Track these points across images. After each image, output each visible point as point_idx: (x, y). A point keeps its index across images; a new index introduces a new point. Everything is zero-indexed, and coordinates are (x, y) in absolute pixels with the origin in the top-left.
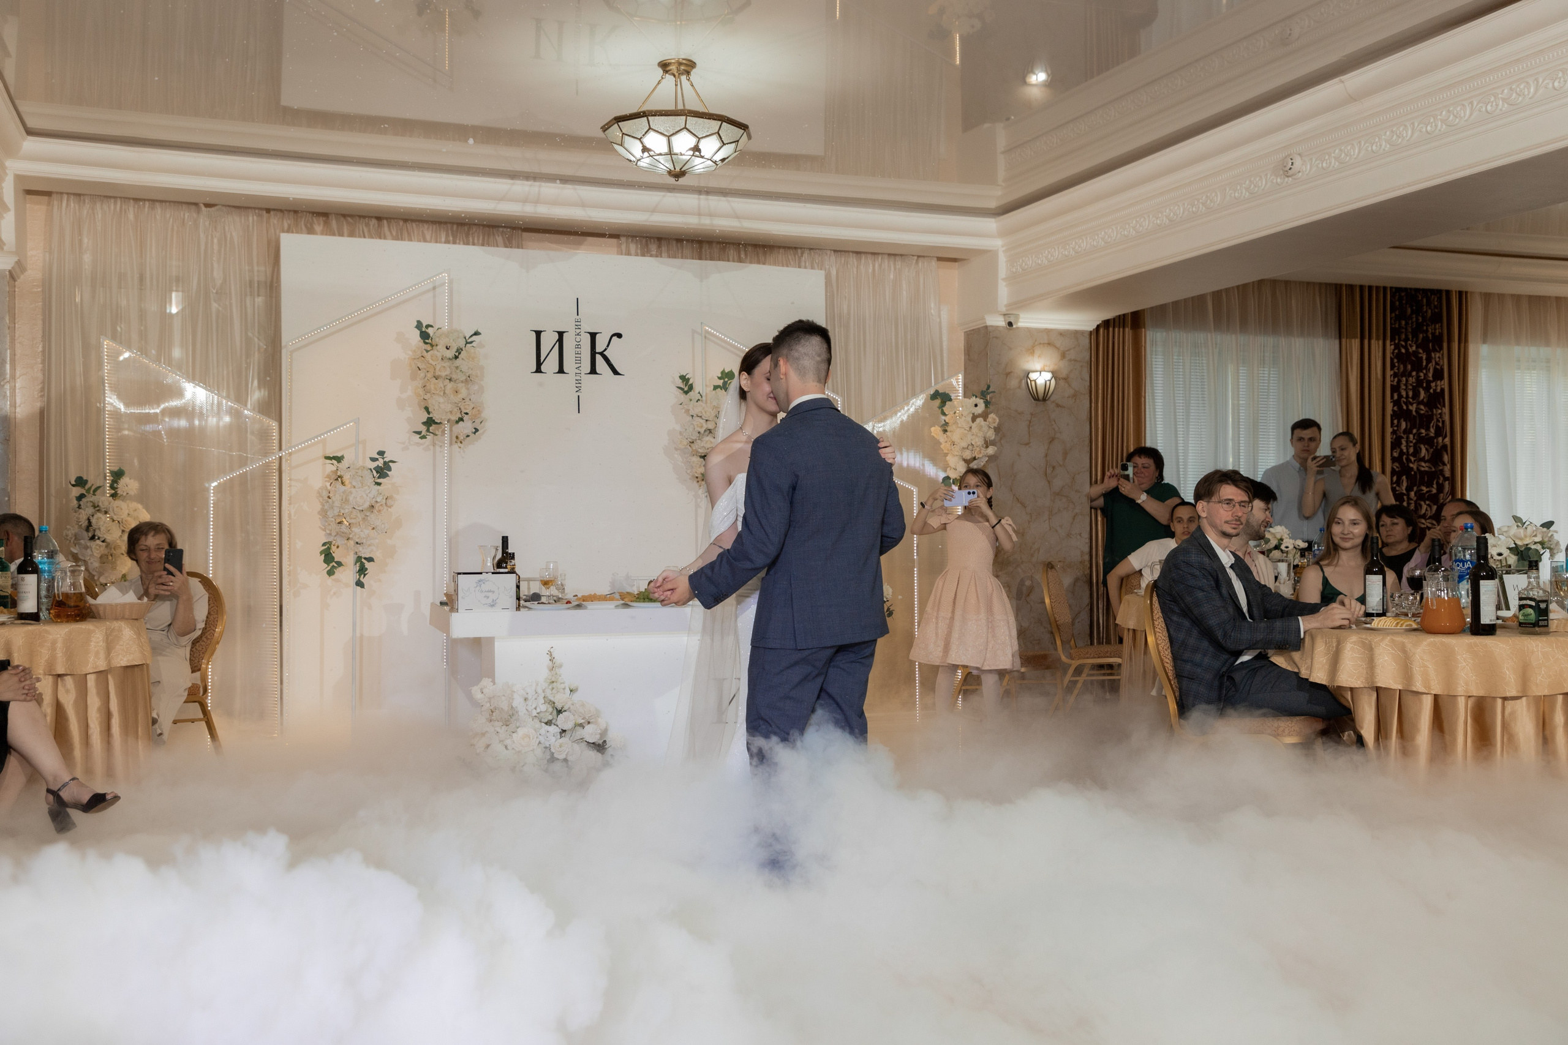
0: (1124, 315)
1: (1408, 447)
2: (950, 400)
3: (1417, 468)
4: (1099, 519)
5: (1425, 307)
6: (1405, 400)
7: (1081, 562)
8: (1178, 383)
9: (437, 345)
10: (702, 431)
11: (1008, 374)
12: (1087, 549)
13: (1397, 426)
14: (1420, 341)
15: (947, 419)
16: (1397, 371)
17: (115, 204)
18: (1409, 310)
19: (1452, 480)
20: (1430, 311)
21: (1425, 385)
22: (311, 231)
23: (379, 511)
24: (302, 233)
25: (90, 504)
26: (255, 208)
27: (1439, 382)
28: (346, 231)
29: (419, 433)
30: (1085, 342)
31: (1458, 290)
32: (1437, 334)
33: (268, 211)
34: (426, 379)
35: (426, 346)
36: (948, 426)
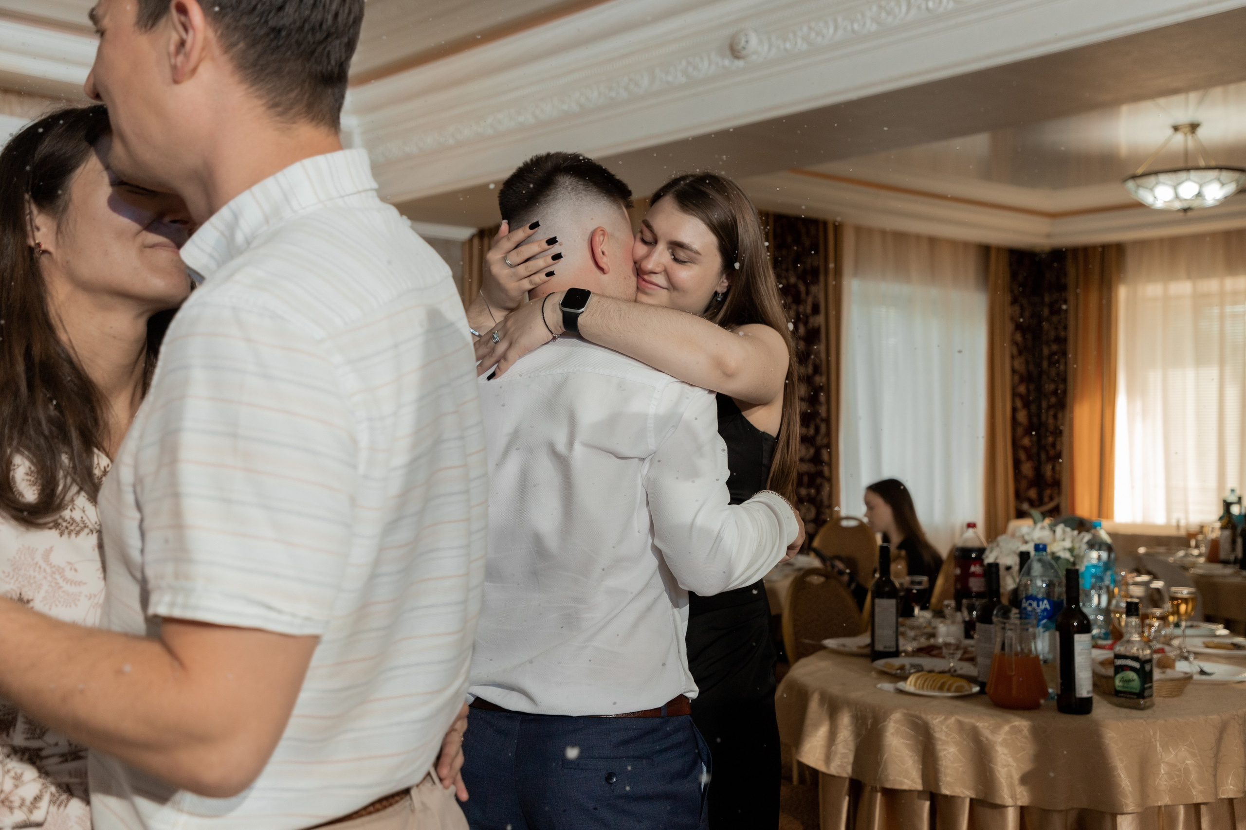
14: (799, 272)
19: (827, 421)
20: (808, 241)
21: (802, 319)
27: (816, 317)
31: (833, 220)
32: (813, 264)
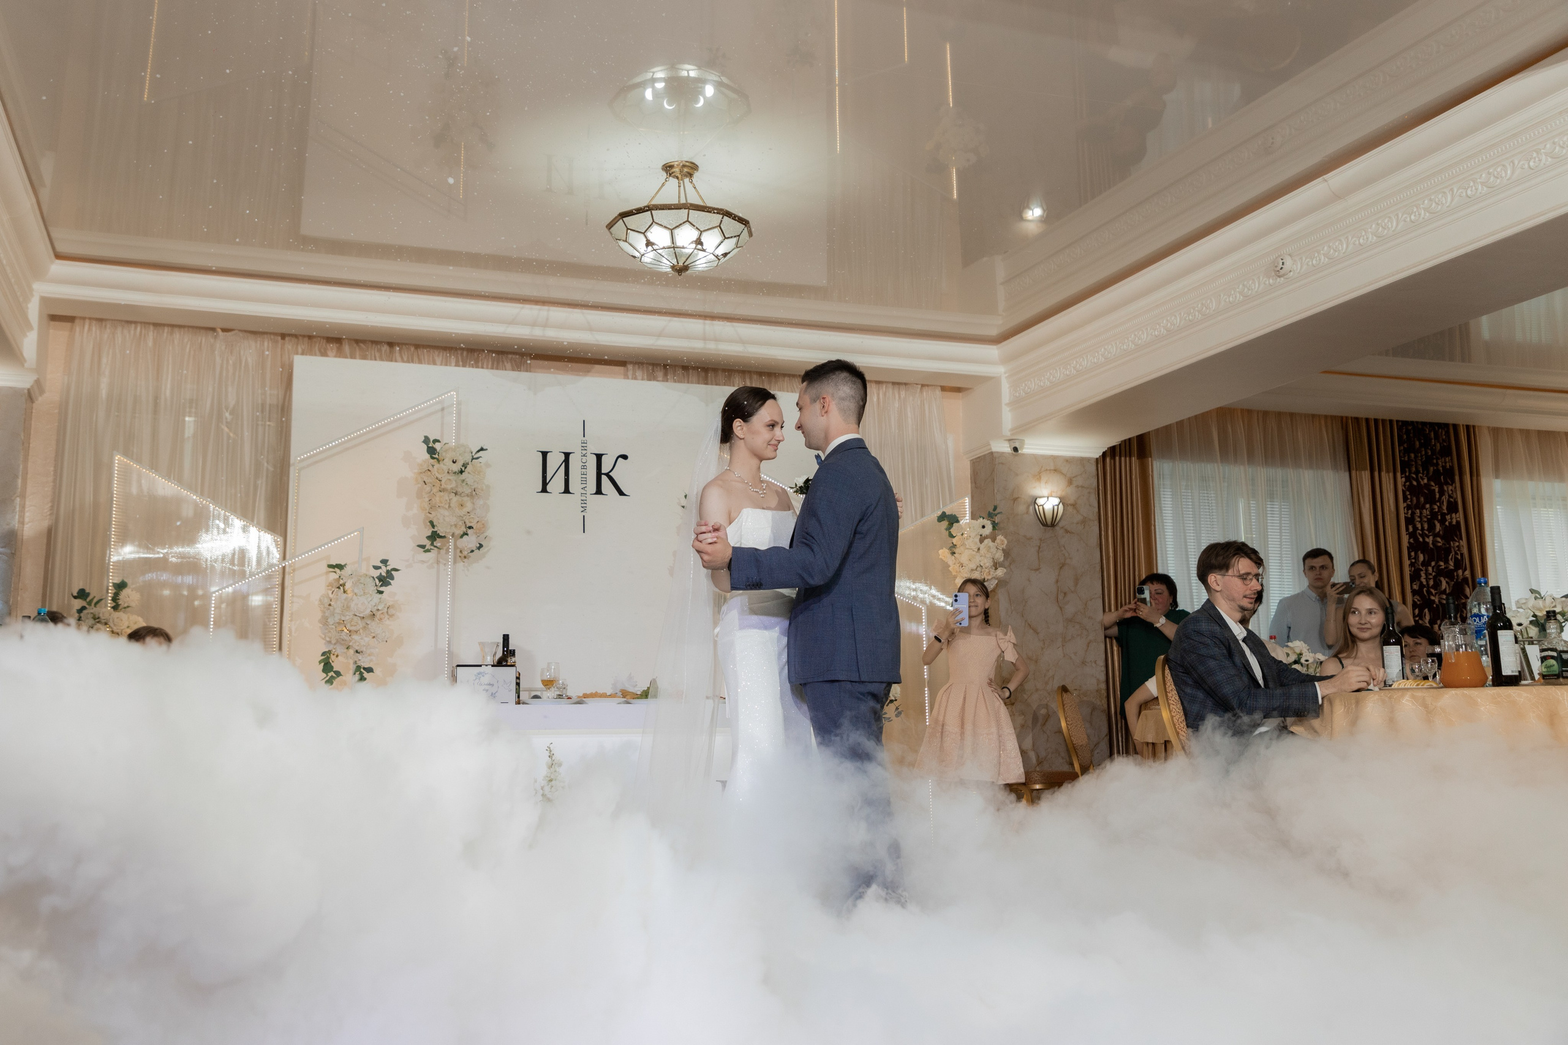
0: (1130, 439)
1: (1427, 579)
2: (958, 521)
3: (1439, 601)
4: (1115, 648)
5: (1433, 441)
6: (1421, 532)
7: (1097, 691)
8: (1187, 510)
9: (443, 460)
11: (1015, 500)
12: (1103, 677)
13: (1415, 558)
14: (1431, 473)
15: (955, 541)
16: (1410, 503)
17: (136, 328)
18: (1417, 443)
20: (1438, 445)
21: (1439, 518)
22: (323, 354)
23: (381, 619)
24: (315, 356)
25: (90, 616)
26: (271, 333)
27: (1454, 515)
28: (358, 356)
29: (422, 547)
30: (1094, 468)
31: (1465, 424)
32: (1448, 467)
33: (283, 336)
34: (432, 493)
35: (432, 461)
36: (955, 548)
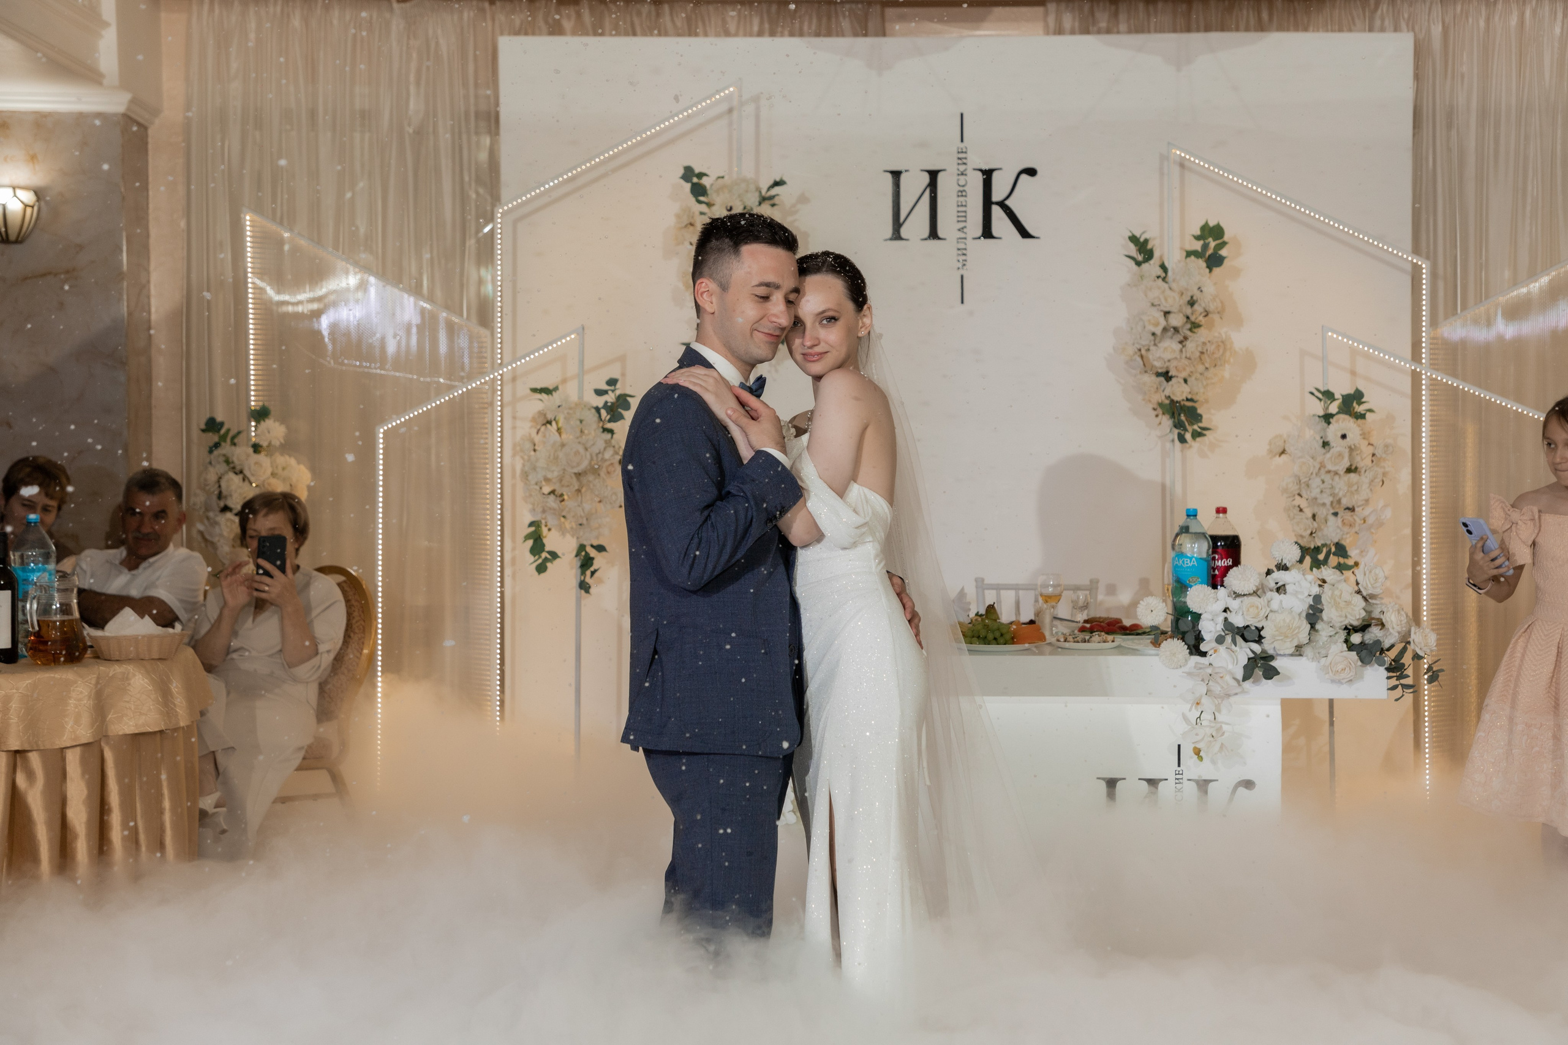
9: (713, 205)
10: (1158, 331)
22: (556, 30)
24: (540, 34)
25: (222, 459)
35: (701, 206)
